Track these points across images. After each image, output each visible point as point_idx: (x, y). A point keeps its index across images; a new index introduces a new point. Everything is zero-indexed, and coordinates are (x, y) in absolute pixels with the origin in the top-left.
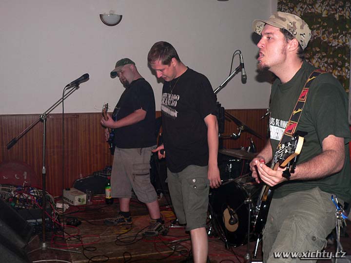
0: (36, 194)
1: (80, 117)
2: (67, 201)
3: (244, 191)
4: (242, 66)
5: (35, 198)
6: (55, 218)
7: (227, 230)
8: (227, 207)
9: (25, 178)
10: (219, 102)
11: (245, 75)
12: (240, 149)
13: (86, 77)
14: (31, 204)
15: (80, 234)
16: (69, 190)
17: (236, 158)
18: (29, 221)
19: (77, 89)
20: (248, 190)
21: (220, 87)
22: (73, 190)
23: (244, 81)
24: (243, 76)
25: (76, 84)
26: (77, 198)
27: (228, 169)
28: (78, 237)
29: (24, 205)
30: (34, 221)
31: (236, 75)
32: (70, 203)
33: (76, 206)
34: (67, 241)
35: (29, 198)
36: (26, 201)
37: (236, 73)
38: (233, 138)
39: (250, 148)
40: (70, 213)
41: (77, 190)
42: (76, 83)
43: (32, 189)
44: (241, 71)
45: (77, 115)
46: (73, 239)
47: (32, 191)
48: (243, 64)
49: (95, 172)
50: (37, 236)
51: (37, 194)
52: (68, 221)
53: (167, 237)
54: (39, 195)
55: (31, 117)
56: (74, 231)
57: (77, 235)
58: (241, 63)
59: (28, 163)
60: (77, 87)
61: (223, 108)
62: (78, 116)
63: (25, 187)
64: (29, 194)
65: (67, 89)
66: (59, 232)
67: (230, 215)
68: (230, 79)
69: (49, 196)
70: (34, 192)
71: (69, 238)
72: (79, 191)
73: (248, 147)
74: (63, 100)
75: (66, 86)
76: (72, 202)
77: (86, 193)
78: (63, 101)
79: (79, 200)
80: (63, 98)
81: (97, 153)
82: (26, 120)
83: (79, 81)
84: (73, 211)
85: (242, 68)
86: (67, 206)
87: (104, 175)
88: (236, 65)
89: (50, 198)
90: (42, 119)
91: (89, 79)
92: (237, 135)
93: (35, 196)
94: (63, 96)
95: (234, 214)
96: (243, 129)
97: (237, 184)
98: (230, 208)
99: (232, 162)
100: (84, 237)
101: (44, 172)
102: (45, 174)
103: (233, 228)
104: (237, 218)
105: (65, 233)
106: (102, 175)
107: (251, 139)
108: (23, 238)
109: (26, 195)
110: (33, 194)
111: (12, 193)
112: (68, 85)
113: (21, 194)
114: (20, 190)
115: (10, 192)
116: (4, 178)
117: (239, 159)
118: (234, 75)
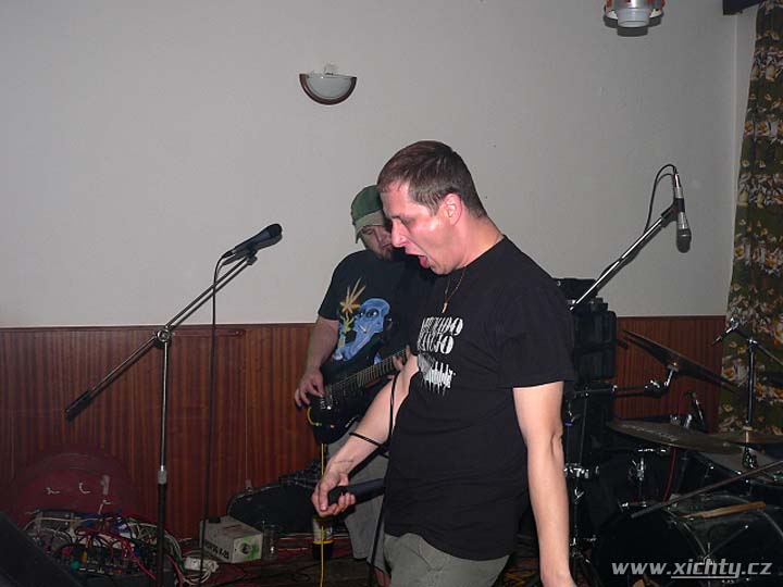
0: (134, 536)
1: (248, 334)
3: (689, 535)
4: (679, 205)
5: (132, 546)
8: (642, 578)
9: (106, 491)
11: (688, 231)
12: (668, 420)
13: (273, 234)
14: (121, 562)
16: (218, 521)
17: (656, 446)
19: (250, 263)
20: (699, 532)
21: (620, 260)
22: (227, 521)
23: (684, 244)
24: (680, 232)
25: (247, 251)
26: (238, 544)
27: (635, 472)
29: (101, 565)
31: (663, 229)
32: (219, 556)
33: (236, 565)
35: (117, 546)
36: (107, 553)
37: (664, 224)
38: (652, 392)
39: (690, 417)
40: (223, 585)
41: (238, 522)
42: (247, 247)
43: (124, 521)
44: (677, 219)
45: (239, 331)
47: (124, 526)
48: (683, 200)
49: (286, 477)
51: (137, 534)
54: (141, 536)
55: (122, 334)
58: (676, 199)
59: (114, 453)
60: (252, 259)
61: (614, 313)
62: (244, 332)
63: (104, 516)
64: (116, 535)
65: (224, 264)
68: (645, 242)
69: (167, 540)
70: (129, 531)
72: (244, 526)
73: (687, 417)
74: (215, 291)
75: (223, 257)
76: (226, 555)
77: (261, 530)
78: (213, 294)
79: (244, 550)
80: (213, 287)
81: (289, 428)
82: (109, 343)
83: (256, 243)
84: (230, 579)
85: (678, 212)
87: (307, 484)
88: (664, 202)
89: (169, 544)
90: (158, 343)
91: (281, 238)
92: (661, 384)
93: (132, 540)
94: (216, 282)
96: (676, 370)
97: (667, 514)
99: (645, 456)
101: (162, 480)
102: (165, 485)
106: (301, 482)
107: (694, 395)
109: (108, 538)
110: (127, 535)
111: (71, 532)
112: (229, 253)
113: (95, 536)
114: (92, 525)
115: (65, 529)
116: (50, 492)
117: (665, 447)
118: (657, 230)
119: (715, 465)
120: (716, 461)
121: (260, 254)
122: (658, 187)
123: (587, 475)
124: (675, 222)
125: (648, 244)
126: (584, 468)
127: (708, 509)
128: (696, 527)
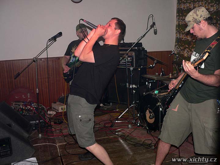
0: (35, 106)
1: (60, 59)
2: (54, 110)
3: (157, 99)
4: (154, 24)
5: (35, 109)
6: (48, 120)
7: (148, 122)
8: (148, 109)
9: (29, 97)
10: (143, 47)
11: (156, 30)
12: (155, 74)
13: (60, 34)
14: (32, 112)
15: (62, 128)
16: (56, 103)
17: (153, 80)
18: (31, 122)
21: (141, 37)
22: (58, 103)
23: (155, 33)
24: (154, 30)
26: (60, 108)
27: (149, 86)
28: (60, 130)
29: (28, 113)
30: (35, 122)
31: (151, 30)
32: (56, 111)
33: (60, 112)
34: (54, 132)
35: (31, 109)
36: (29, 110)
37: (151, 28)
38: (151, 68)
40: (56, 117)
41: (60, 103)
42: (54, 38)
43: (33, 103)
46: (58, 131)
47: (33, 104)
50: (36, 130)
51: (36, 106)
52: (55, 121)
53: (113, 128)
56: (58, 127)
57: (60, 129)
58: (153, 23)
59: (31, 88)
60: (55, 40)
61: (146, 51)
62: (59, 59)
63: (29, 102)
64: (31, 106)
65: (49, 42)
66: (49, 128)
67: (150, 113)
68: (147, 32)
69: (43, 107)
70: (34, 105)
71: (55, 131)
72: (62, 104)
73: (161, 73)
75: (48, 40)
76: (58, 110)
77: (66, 105)
78: (47, 49)
79: (62, 109)
83: (56, 37)
84: (59, 115)
86: (55, 113)
88: (151, 23)
89: (44, 108)
90: (35, 61)
91: (62, 35)
92: (152, 65)
93: (35, 107)
94: (47, 46)
95: (152, 112)
96: (156, 62)
98: (150, 109)
99: (151, 82)
100: (64, 130)
102: (38, 93)
103: (152, 121)
104: (154, 115)
105: (53, 128)
107: (162, 68)
108: (28, 132)
109: (30, 107)
110: (34, 106)
111: (21, 106)
112: (50, 39)
113: (26, 106)
114: (25, 104)
115: (20, 105)
116: (16, 97)
117: (155, 80)
118: (149, 30)
119: (166, 84)
120: (166, 83)
121: (57, 39)
122: (149, 19)
123: (136, 87)
124: (153, 28)
125: (148, 33)
126: (135, 85)
127: (163, 93)
128: (159, 97)
